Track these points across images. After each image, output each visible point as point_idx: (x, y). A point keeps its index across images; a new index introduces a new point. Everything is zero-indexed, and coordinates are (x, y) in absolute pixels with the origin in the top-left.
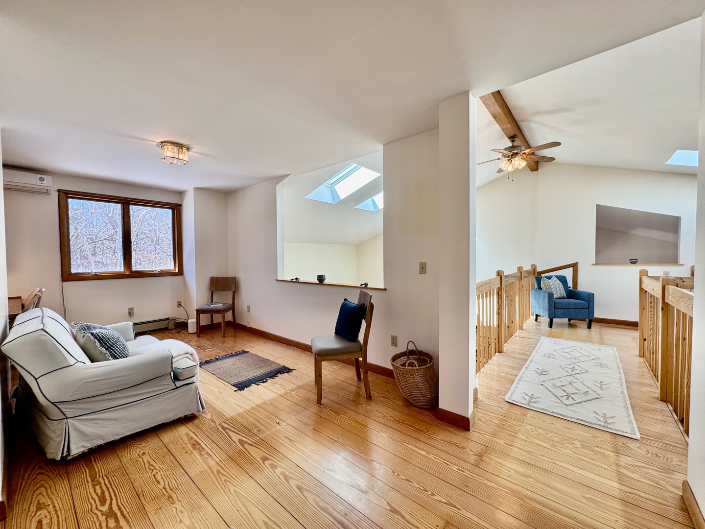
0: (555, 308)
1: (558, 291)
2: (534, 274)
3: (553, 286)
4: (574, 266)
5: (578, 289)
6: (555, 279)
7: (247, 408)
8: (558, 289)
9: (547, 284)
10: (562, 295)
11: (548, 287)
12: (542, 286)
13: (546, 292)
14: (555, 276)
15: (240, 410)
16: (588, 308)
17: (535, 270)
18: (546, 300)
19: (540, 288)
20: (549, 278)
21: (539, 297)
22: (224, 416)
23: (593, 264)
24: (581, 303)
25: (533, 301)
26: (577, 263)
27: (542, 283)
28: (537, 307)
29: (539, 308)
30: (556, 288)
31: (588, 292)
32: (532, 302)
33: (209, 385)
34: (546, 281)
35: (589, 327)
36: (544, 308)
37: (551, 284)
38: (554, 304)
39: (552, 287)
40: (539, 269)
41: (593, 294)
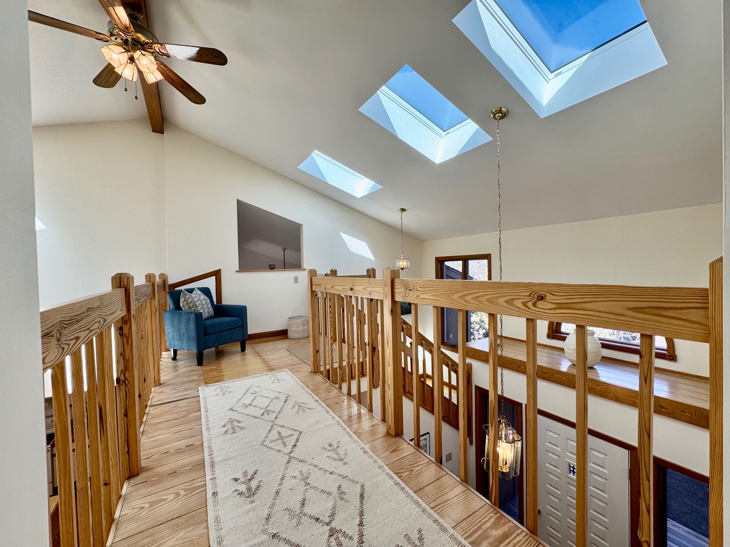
0: (205, 334)
1: (205, 307)
2: (164, 287)
3: (199, 302)
4: (217, 274)
5: (223, 304)
6: (199, 292)
8: (205, 306)
9: (190, 300)
10: (210, 314)
11: (191, 305)
12: (181, 305)
13: (190, 313)
14: (199, 289)
16: (242, 326)
17: (164, 282)
18: (192, 326)
19: (178, 307)
20: (191, 291)
21: (180, 322)
23: (236, 271)
24: (235, 321)
25: (169, 330)
26: (220, 269)
27: (182, 300)
28: (176, 338)
29: (180, 338)
30: (203, 305)
31: (240, 306)
32: (167, 332)
34: (187, 296)
35: (243, 349)
36: (188, 338)
37: (196, 299)
38: (204, 328)
39: (197, 304)
40: (171, 281)
41: (245, 307)
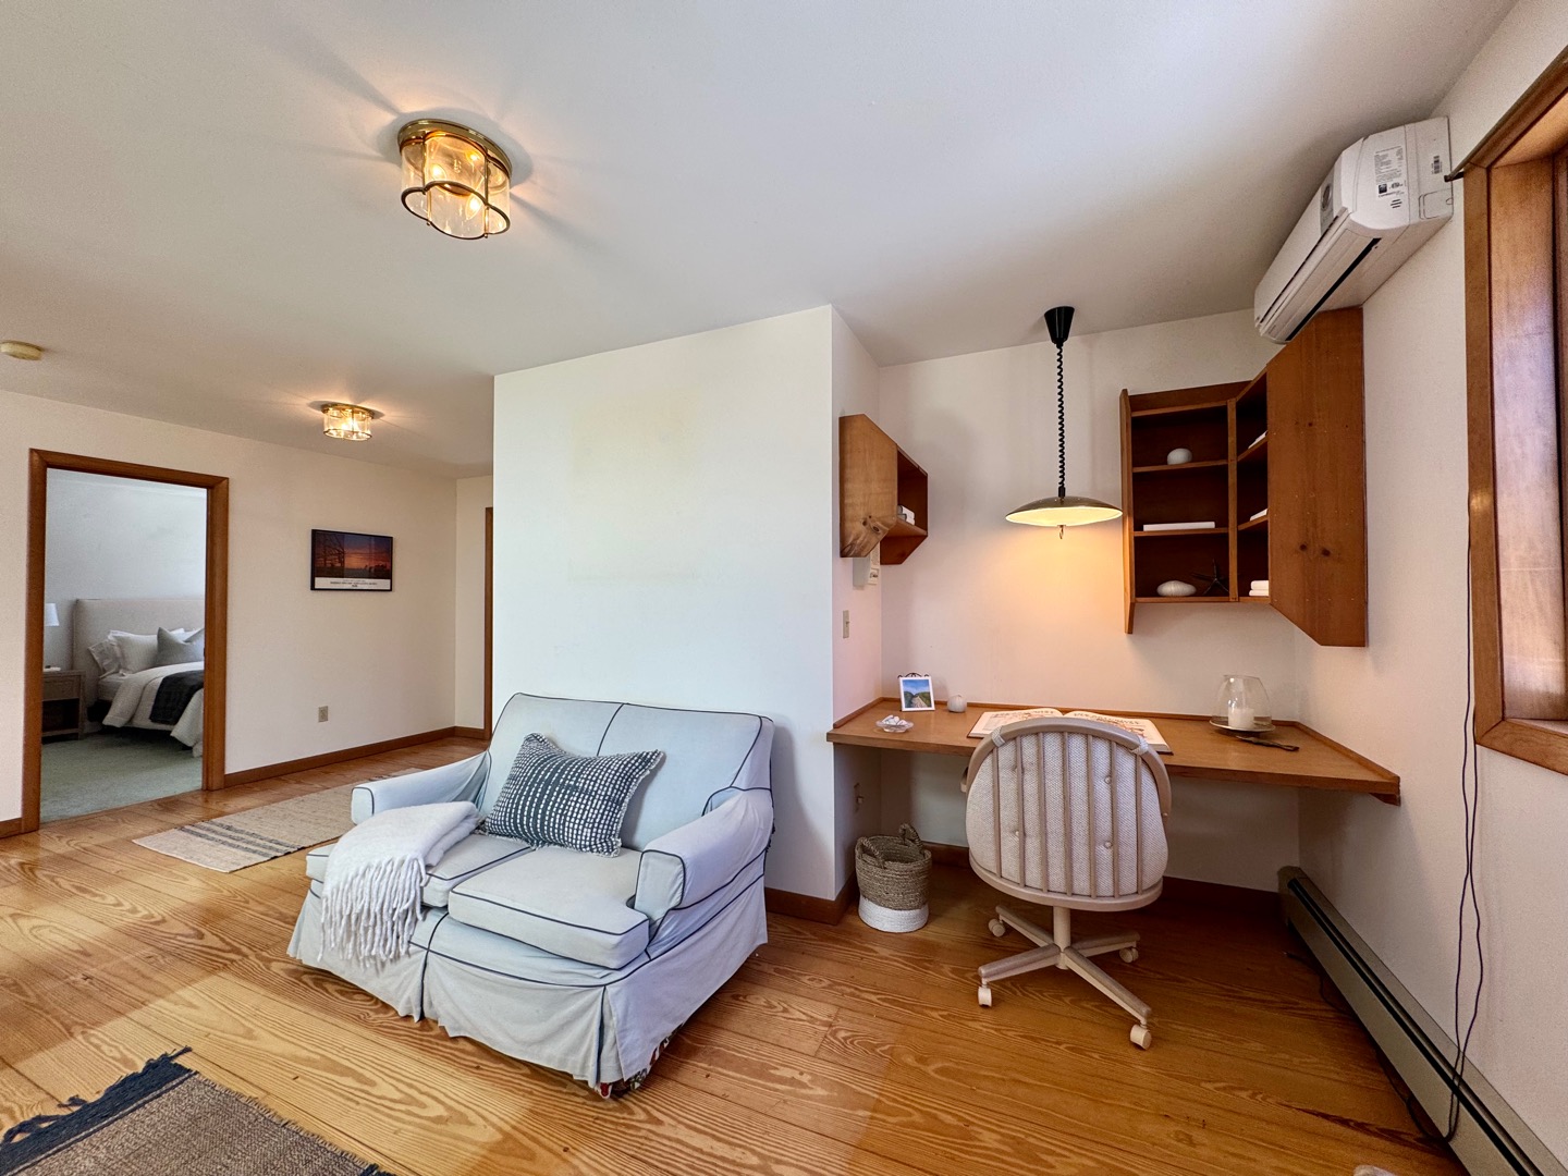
7: (161, 1002)
15: (187, 993)
22: (237, 975)
33: (296, 1059)
